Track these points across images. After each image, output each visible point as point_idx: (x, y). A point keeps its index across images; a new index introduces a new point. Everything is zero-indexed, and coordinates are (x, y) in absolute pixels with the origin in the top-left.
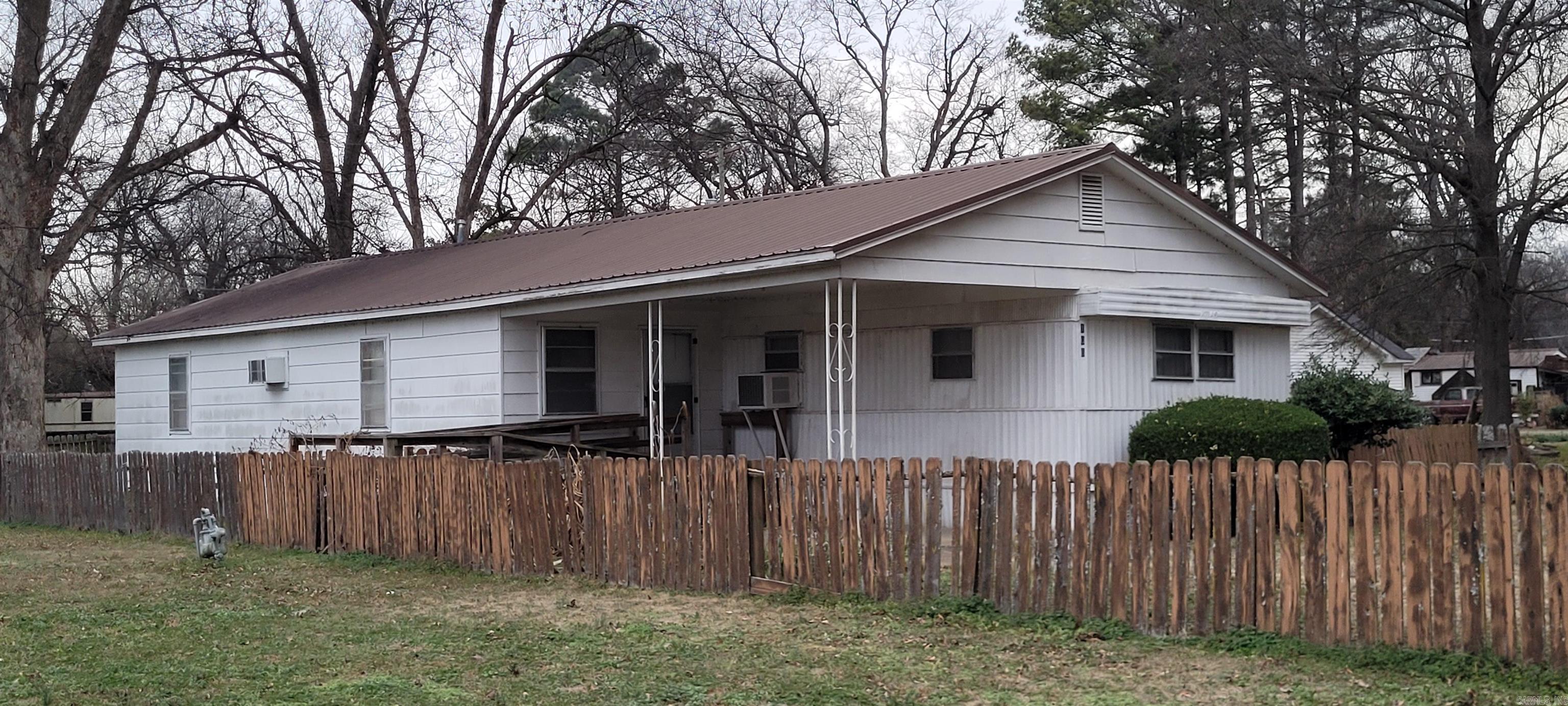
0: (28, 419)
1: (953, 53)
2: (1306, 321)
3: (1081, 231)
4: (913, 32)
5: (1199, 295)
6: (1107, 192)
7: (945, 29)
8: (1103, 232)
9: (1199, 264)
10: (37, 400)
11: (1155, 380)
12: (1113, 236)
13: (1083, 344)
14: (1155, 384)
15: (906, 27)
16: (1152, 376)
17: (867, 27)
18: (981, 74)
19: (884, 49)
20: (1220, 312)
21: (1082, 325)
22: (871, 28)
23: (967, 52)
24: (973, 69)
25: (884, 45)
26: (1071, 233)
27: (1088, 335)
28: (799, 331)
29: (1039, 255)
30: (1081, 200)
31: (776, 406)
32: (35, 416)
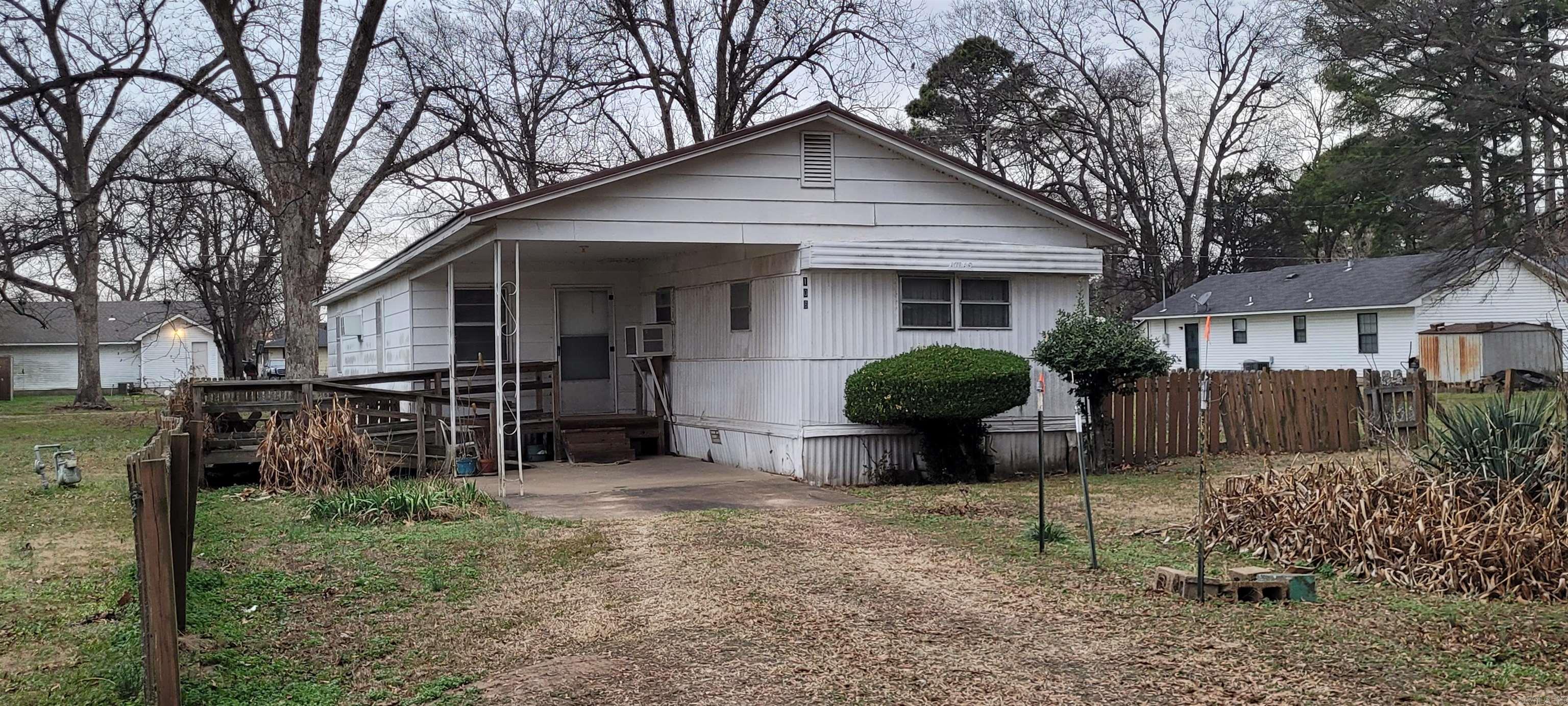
0: (303, 362)
1: (1228, 37)
2: (1096, 269)
3: (803, 188)
4: (1186, 21)
5: (946, 246)
6: (838, 149)
7: (1217, 16)
8: (833, 188)
9: (967, 216)
10: (310, 348)
11: (900, 330)
12: (844, 191)
13: (806, 296)
14: (901, 334)
15: (1180, 17)
16: (897, 326)
17: (1146, 20)
18: (1256, 55)
19: (1162, 38)
20: (974, 263)
21: (805, 279)
22: (1150, 21)
23: (1243, 35)
24: (1250, 50)
25: (1161, 33)
26: (793, 190)
27: (813, 289)
28: (671, 288)
29: (751, 213)
30: (803, 156)
31: (650, 355)
32: (308, 360)
